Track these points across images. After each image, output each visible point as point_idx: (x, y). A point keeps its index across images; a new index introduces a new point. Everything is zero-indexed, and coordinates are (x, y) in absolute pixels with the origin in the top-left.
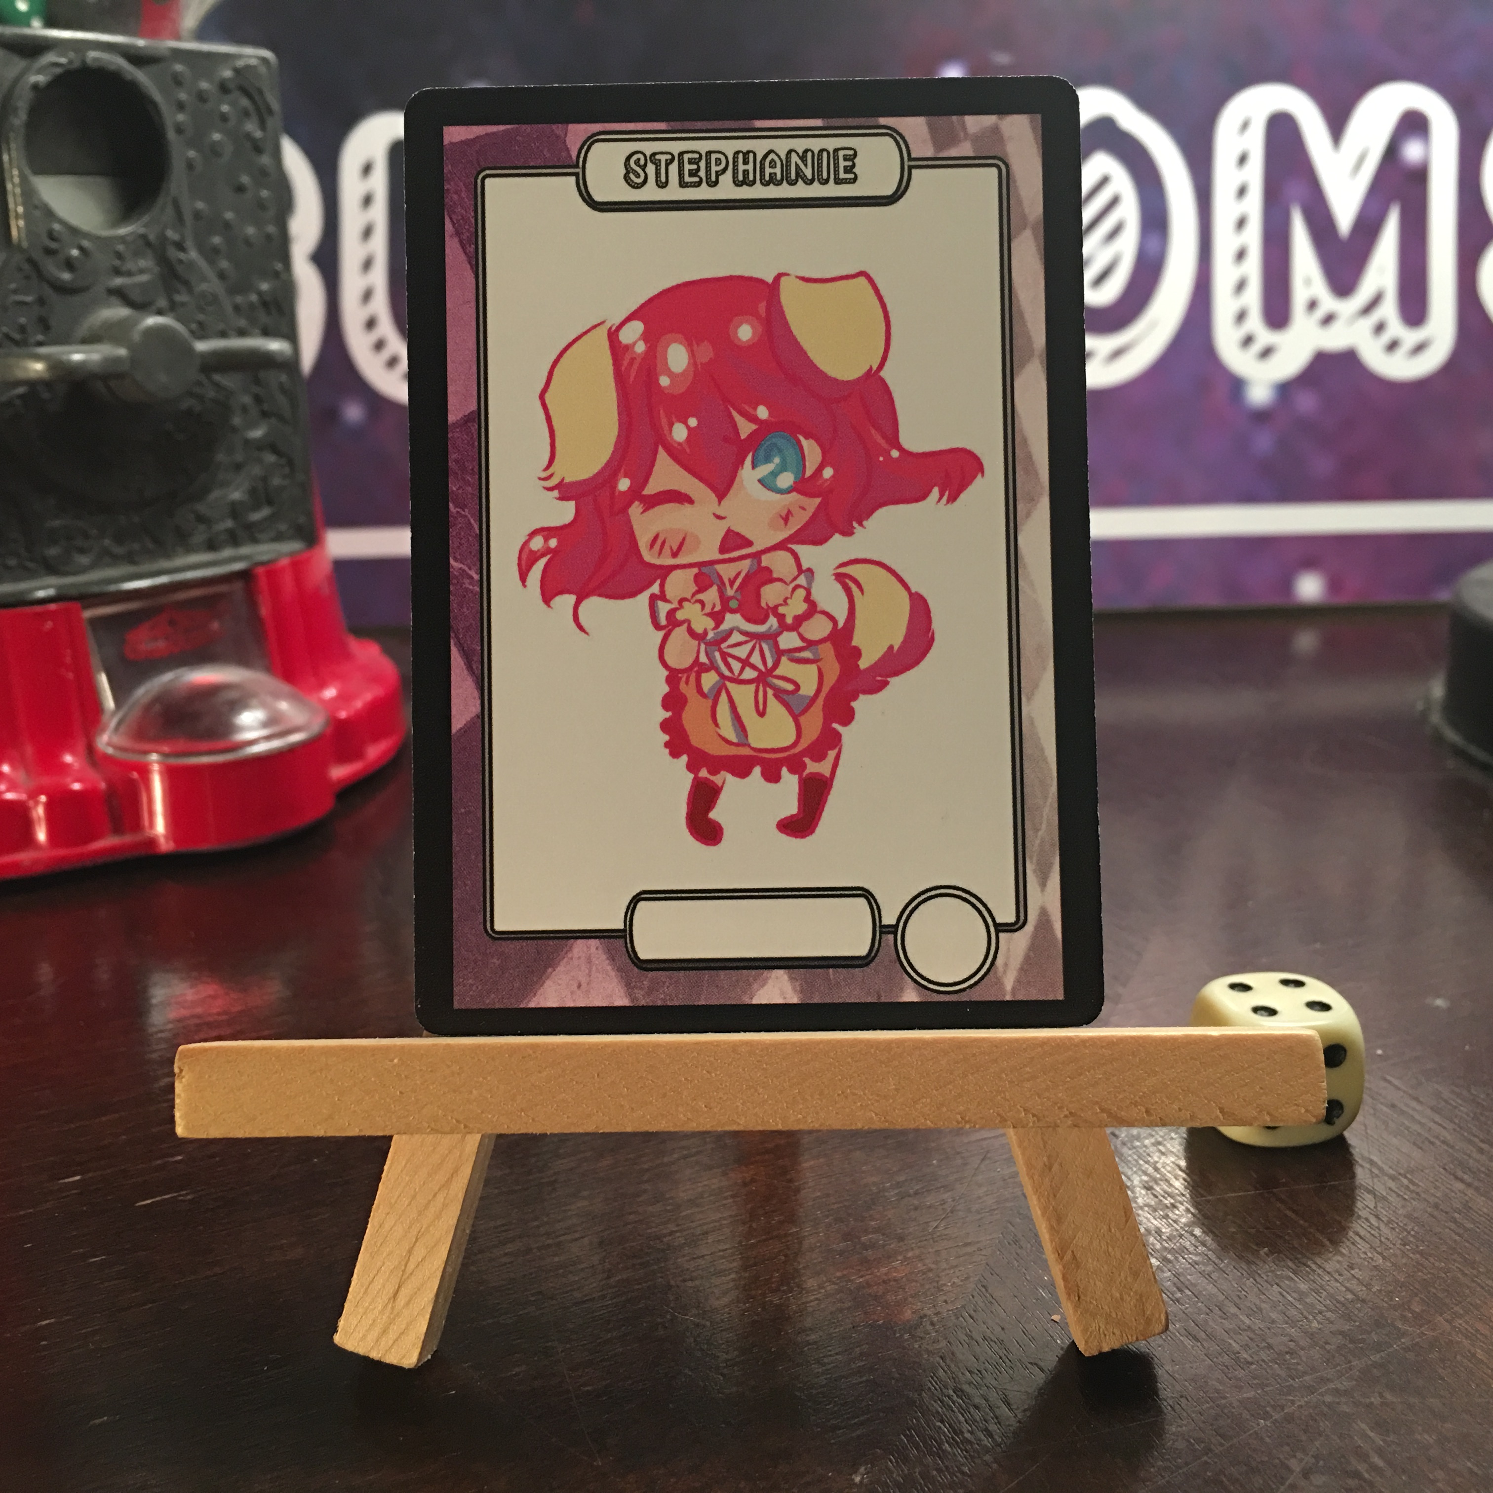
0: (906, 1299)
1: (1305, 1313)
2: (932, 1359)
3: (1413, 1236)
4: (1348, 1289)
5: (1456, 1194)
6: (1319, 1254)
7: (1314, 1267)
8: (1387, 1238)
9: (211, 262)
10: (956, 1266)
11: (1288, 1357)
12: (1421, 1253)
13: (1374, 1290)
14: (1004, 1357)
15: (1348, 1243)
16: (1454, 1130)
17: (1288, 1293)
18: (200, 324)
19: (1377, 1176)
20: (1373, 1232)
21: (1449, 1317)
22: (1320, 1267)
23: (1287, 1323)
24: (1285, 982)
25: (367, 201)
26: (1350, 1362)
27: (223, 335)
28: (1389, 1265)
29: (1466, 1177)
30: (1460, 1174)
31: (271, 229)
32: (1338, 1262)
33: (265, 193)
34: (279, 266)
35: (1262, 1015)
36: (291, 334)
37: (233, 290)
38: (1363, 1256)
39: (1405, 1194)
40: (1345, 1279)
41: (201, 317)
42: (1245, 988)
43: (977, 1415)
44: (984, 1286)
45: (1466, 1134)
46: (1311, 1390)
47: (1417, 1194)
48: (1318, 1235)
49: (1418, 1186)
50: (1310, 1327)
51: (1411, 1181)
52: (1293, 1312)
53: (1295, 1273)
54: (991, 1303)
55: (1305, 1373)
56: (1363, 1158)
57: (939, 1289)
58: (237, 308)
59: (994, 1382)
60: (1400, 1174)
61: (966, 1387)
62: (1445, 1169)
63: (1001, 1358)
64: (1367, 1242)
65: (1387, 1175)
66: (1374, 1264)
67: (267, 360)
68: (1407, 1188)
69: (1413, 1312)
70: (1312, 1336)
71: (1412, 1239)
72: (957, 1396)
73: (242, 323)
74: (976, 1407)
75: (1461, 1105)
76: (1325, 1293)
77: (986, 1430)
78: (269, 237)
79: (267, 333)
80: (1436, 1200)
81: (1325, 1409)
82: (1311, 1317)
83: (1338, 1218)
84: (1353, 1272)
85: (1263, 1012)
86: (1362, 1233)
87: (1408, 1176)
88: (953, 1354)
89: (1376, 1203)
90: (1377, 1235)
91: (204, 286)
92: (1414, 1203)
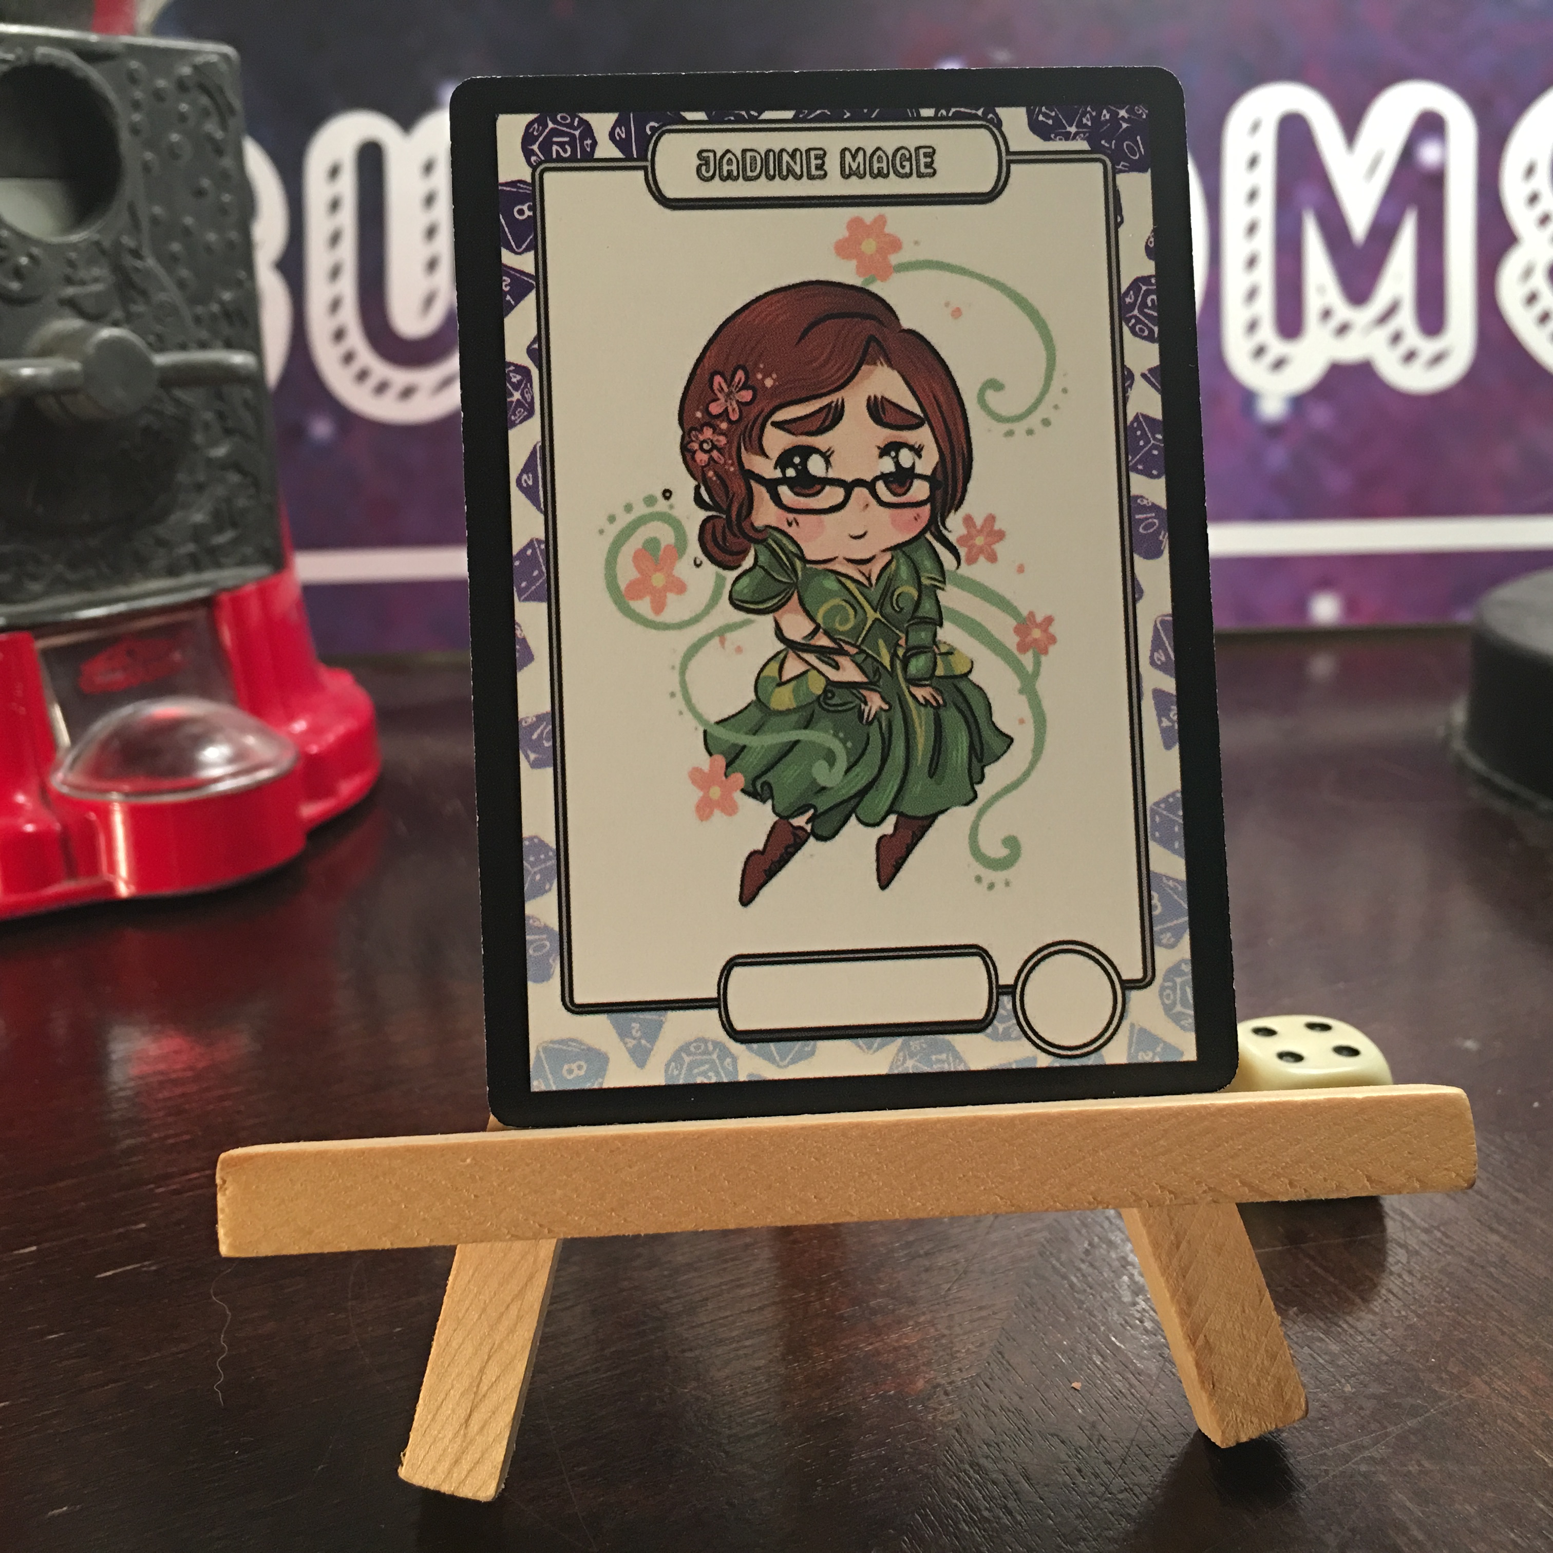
0: (918, 1368)
1: (1338, 1377)
2: (947, 1432)
3: (1448, 1293)
4: (1382, 1351)
5: (1491, 1247)
6: (1349, 1314)
7: (1345, 1326)
8: (1422, 1296)
9: (170, 270)
10: (970, 1332)
11: (1320, 1423)
12: (1457, 1311)
13: (1409, 1350)
14: (1023, 1429)
15: (1380, 1301)
16: (1488, 1179)
17: (1318, 1354)
18: (160, 337)
19: (1409, 1229)
20: (1406, 1288)
21: (1487, 1379)
22: (1352, 1327)
23: (1318, 1388)
24: (1311, 1026)
25: (335, 205)
26: (1386, 1428)
27: (183, 347)
28: (1424, 1324)
29: (1502, 1229)
30: (1495, 1226)
31: (233, 235)
32: (1372, 1321)
33: (226, 198)
34: (242, 274)
35: (1287, 1061)
36: (255, 345)
37: (194, 300)
38: (1396, 1314)
39: (1439, 1247)
40: (1377, 1340)
41: (159, 328)
42: (1269, 1032)
43: (996, 1491)
44: (1000, 1353)
45: (1500, 1183)
46: (1346, 1458)
47: (1452, 1247)
48: (1350, 1294)
49: (1453, 1239)
50: (1343, 1392)
51: (1444, 1234)
52: (1324, 1376)
53: (1326, 1333)
54: (1007, 1370)
55: (1339, 1441)
56: (1395, 1210)
57: (953, 1357)
58: (198, 320)
59: (1013, 1456)
60: (1433, 1226)
61: (983, 1461)
62: (1479, 1220)
63: (1019, 1429)
64: (1400, 1299)
65: (1419, 1228)
66: (1408, 1323)
67: (231, 375)
68: (1441, 1241)
69: (1447, 1372)
70: (1346, 1399)
71: (1446, 1295)
72: (974, 1471)
73: (204, 334)
74: (994, 1483)
75: (1495, 1153)
76: (1358, 1355)
77: (1006, 1507)
78: (231, 245)
79: (230, 345)
80: (1472, 1254)
81: (1361, 1479)
82: (1343, 1381)
83: (1370, 1274)
84: (1387, 1332)
85: (1289, 1058)
86: (1395, 1290)
87: (1442, 1229)
88: (969, 1426)
89: (1408, 1258)
90: (1410, 1292)
91: (162, 297)
92: (1449, 1257)
